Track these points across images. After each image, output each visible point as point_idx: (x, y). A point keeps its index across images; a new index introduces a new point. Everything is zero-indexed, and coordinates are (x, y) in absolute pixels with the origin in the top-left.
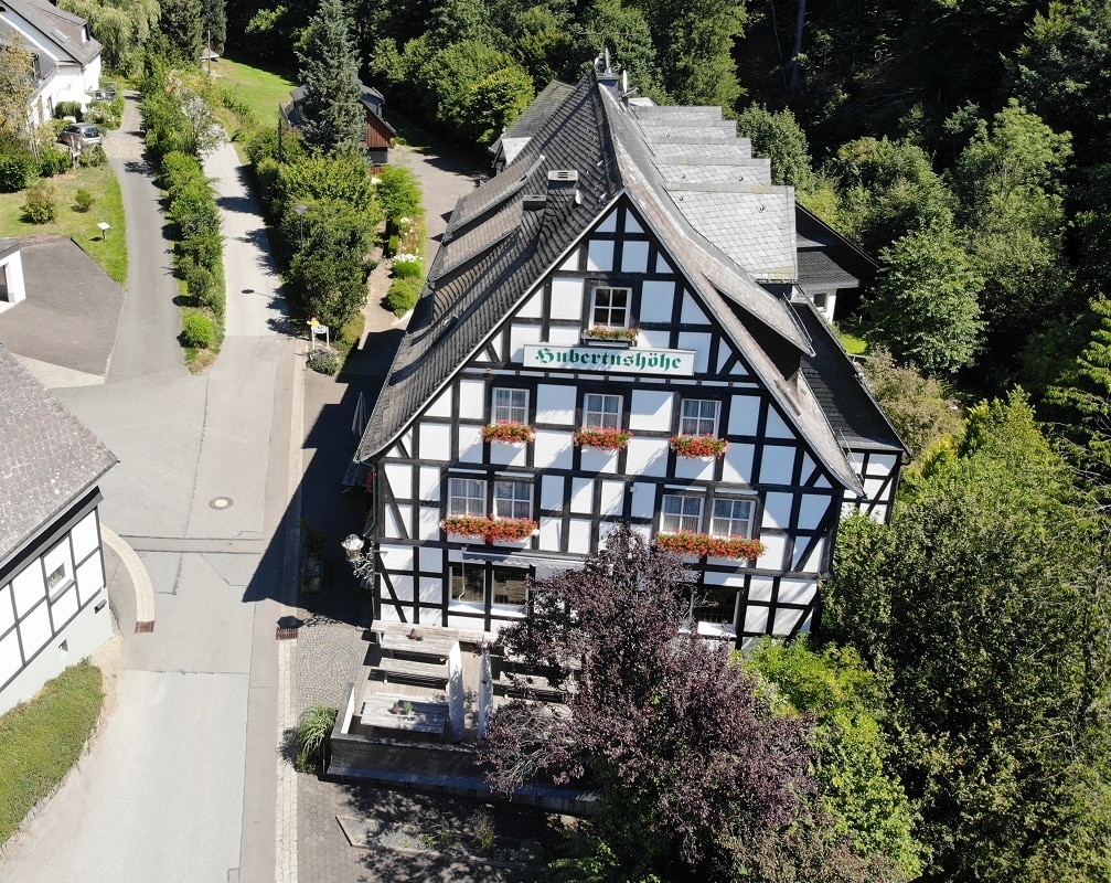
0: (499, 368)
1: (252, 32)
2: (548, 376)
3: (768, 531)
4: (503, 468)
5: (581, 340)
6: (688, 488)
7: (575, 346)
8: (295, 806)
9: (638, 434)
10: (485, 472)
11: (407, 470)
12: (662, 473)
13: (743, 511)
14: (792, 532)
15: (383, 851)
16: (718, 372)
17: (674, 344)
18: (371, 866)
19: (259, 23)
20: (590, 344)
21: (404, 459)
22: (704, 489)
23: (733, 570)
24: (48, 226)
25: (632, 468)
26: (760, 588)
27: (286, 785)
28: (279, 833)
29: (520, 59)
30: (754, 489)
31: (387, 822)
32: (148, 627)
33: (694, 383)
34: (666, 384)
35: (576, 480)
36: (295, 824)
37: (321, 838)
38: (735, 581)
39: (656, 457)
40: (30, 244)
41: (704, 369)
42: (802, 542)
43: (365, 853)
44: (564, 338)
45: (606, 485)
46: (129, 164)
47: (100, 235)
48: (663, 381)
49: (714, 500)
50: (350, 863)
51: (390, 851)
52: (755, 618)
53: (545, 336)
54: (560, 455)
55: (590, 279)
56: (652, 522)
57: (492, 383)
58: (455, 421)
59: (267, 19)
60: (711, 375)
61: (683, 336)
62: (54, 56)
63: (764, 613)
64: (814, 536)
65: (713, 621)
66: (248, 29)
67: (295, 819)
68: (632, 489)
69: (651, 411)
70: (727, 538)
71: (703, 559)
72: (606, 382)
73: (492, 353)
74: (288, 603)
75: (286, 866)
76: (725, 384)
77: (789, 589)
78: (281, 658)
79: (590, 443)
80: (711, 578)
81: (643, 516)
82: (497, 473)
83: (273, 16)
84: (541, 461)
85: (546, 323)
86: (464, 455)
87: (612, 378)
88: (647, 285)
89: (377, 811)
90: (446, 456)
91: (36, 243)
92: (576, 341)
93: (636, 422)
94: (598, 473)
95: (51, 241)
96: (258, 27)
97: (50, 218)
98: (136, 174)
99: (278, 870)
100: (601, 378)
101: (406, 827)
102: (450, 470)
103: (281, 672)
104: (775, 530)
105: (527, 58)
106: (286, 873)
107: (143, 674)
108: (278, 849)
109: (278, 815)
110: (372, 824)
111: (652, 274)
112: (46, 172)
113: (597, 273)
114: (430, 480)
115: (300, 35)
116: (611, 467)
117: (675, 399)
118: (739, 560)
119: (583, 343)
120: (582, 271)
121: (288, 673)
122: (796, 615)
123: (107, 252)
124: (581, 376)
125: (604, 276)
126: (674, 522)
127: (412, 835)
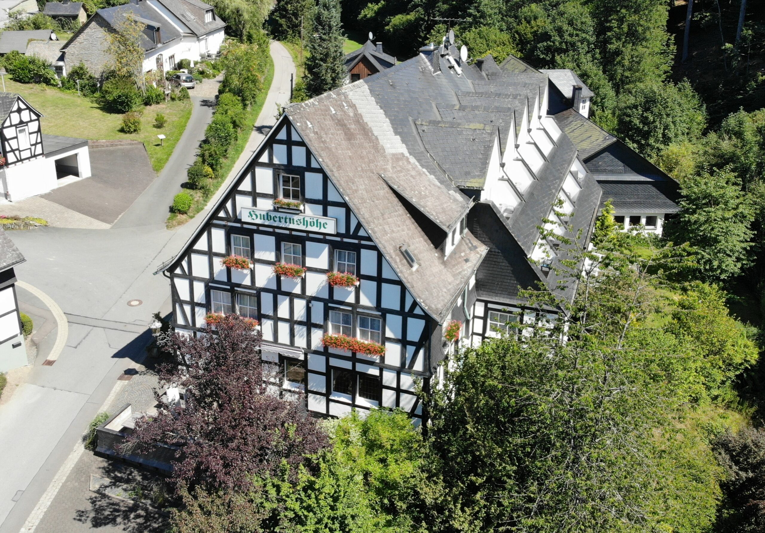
0: (231, 222)
1: (362, 18)
2: (258, 230)
3: (390, 340)
4: (239, 285)
5: (274, 207)
6: (342, 307)
7: (270, 211)
8: (73, 466)
9: (311, 269)
10: (229, 287)
11: (186, 282)
12: (326, 296)
13: (376, 326)
14: (404, 342)
15: (104, 496)
16: (351, 233)
17: (325, 214)
18: (93, 502)
19: (367, 13)
20: (280, 210)
21: (183, 276)
22: (350, 309)
23: (371, 363)
24: (133, 135)
25: (311, 291)
26: (389, 378)
27: (75, 454)
28: (56, 477)
29: (515, 40)
30: (379, 311)
31: (116, 482)
32: (50, 363)
33: (338, 239)
34: (323, 239)
35: (279, 297)
36: (67, 474)
37: (77, 484)
38: (374, 371)
39: (322, 285)
40: (116, 145)
41: (343, 231)
42: (411, 349)
43: (94, 495)
44: (265, 205)
45: (296, 301)
46: (204, 101)
47: (160, 143)
48: (321, 237)
49: (359, 317)
50: (84, 499)
51: (109, 497)
52: (388, 397)
53: (255, 204)
54: (269, 280)
55: (276, 169)
56: (323, 327)
57: (229, 232)
58: (210, 254)
59: (372, 10)
60: (347, 235)
61: (330, 209)
62: (181, 30)
63: (393, 395)
64: (418, 346)
65: (367, 398)
66: (360, 16)
67: (69, 472)
68: (310, 305)
69: (317, 256)
70: (367, 342)
71: (354, 354)
72: (291, 235)
73: (227, 212)
74: (137, 362)
75: (50, 494)
76: (356, 241)
77: (406, 381)
78: (114, 390)
79: (285, 274)
80: (360, 367)
81: (318, 323)
82: (236, 288)
83: (376, 8)
84: (260, 283)
85: (254, 195)
86: (217, 275)
87: (294, 233)
88: (308, 175)
89: (115, 475)
90: (207, 276)
91: (121, 145)
92: (272, 208)
93: (310, 262)
94: (291, 293)
95: (130, 144)
96: (366, 16)
97: (135, 131)
98: (206, 107)
99: (44, 495)
100: (287, 232)
101: (125, 486)
102: (210, 284)
103: (109, 397)
104: (394, 339)
105: (520, 40)
106: (48, 498)
107: (33, 386)
108: (51, 486)
109: (62, 469)
110: (107, 481)
111: (309, 168)
112: (147, 103)
113: (279, 165)
114: (199, 289)
115: (390, 21)
116: (297, 290)
117: (329, 249)
118: (375, 357)
119: (276, 210)
120: (270, 164)
121: (113, 398)
122: (411, 399)
123: (160, 152)
124: (277, 231)
125: (283, 167)
126: (336, 328)
127: (125, 490)
